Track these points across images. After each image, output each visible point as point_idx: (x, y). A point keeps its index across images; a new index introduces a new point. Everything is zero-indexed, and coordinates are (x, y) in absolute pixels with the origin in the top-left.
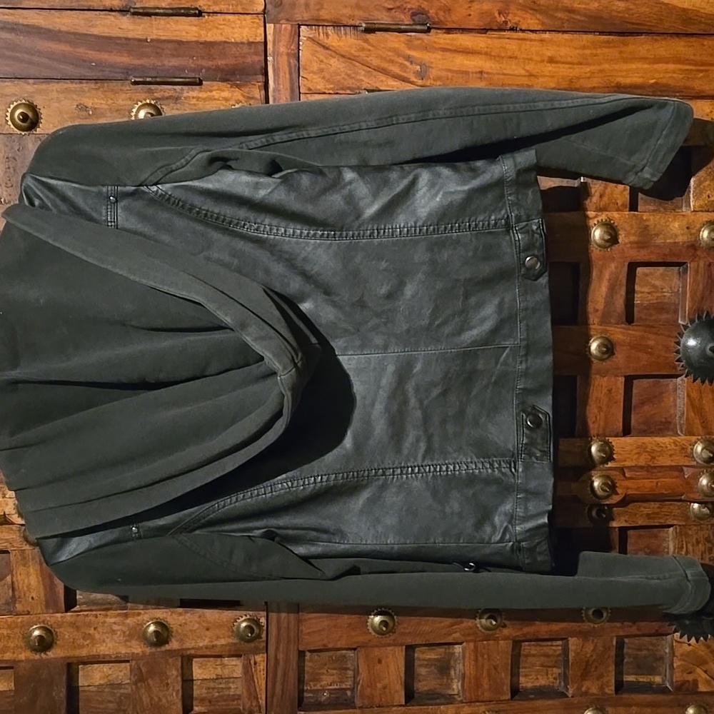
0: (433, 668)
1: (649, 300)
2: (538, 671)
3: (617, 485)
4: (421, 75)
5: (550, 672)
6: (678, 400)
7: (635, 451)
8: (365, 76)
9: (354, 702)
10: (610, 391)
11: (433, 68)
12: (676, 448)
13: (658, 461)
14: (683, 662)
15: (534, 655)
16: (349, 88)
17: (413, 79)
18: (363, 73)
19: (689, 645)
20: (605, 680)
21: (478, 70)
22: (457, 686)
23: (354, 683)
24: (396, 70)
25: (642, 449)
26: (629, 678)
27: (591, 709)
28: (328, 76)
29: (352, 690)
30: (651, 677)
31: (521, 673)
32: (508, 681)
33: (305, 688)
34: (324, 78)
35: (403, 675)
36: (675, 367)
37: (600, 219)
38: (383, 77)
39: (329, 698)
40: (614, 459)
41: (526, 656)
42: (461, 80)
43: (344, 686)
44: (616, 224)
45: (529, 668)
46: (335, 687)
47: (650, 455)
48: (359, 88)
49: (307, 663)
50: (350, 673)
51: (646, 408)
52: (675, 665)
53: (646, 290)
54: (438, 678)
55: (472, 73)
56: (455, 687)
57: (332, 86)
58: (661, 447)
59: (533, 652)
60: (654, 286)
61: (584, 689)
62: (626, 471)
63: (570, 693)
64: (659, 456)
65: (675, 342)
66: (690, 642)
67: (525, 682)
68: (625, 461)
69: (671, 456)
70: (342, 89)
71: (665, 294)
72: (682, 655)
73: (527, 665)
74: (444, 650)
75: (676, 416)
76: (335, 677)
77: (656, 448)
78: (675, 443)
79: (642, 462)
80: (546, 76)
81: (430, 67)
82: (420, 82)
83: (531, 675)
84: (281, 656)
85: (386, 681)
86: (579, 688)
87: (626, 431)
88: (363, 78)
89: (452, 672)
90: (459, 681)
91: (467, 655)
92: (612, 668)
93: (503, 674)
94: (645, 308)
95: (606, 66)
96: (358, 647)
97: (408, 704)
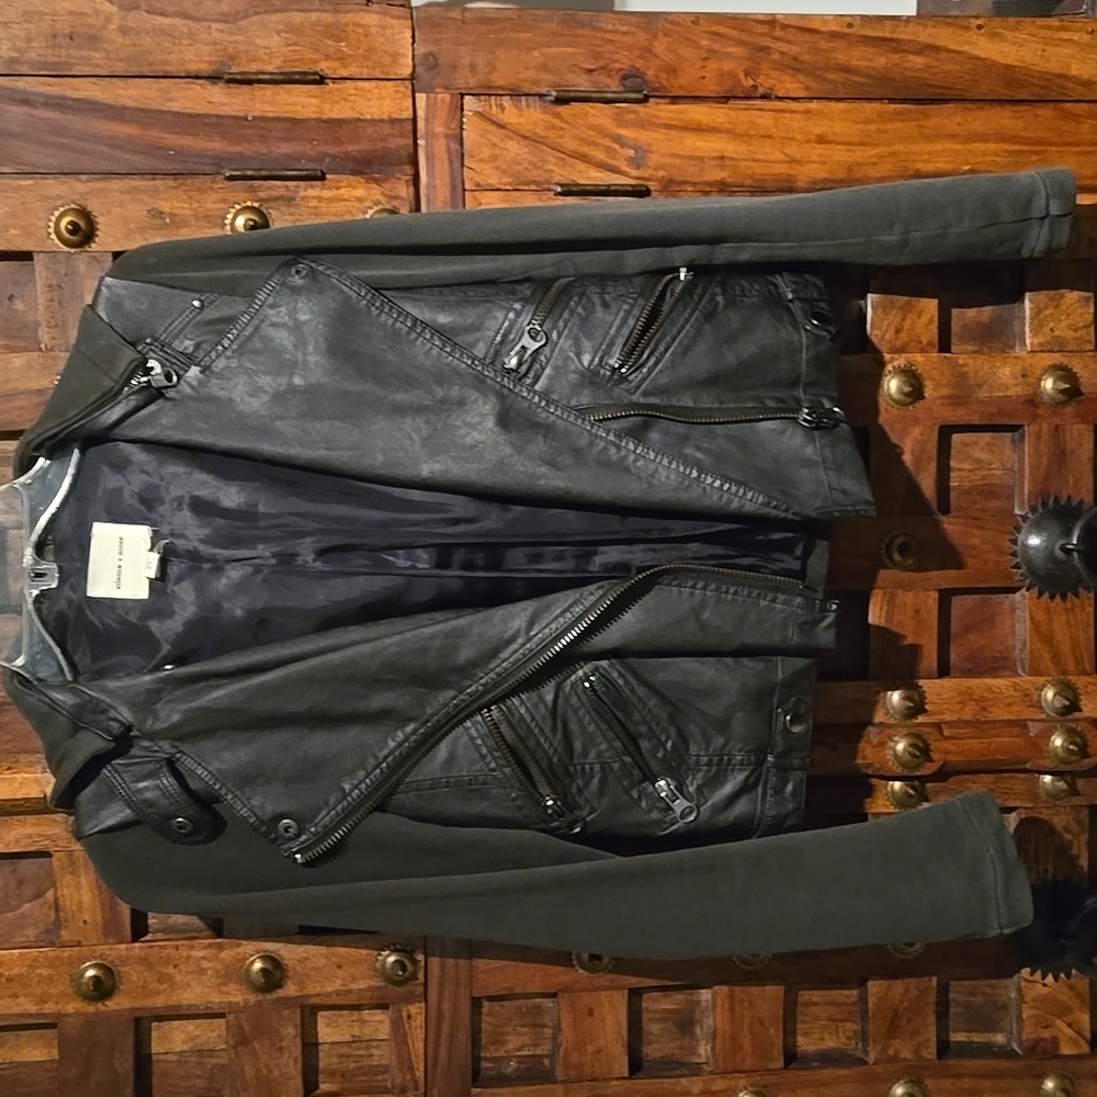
0: (669, 1023)
1: (970, 481)
2: (823, 1027)
3: (931, 747)
4: (636, 163)
5: (841, 1030)
6: (1018, 626)
7: (958, 699)
8: (556, 164)
9: (554, 1075)
10: (917, 611)
11: (652, 152)
12: (1014, 694)
13: (990, 713)
14: (1034, 1012)
15: (816, 1004)
16: (534, 182)
17: (624, 168)
18: (554, 160)
19: (1045, 985)
20: (921, 1038)
21: (717, 155)
22: (706, 1050)
23: (554, 1047)
24: (601, 156)
25: (968, 696)
26: (957, 1037)
27: (902, 1082)
28: (503, 166)
29: (552, 1056)
30: (991, 1035)
31: (798, 1031)
32: (779, 1041)
33: (483, 1055)
34: (498, 168)
35: (624, 1032)
36: (1010, 577)
37: (896, 363)
38: (582, 166)
39: (517, 1069)
40: (926, 711)
41: (807, 1004)
42: (693, 169)
43: (539, 1052)
44: (919, 371)
45: (810, 1022)
46: (526, 1053)
47: (978, 705)
48: (548, 182)
49: (483, 1017)
50: (548, 1032)
51: (971, 637)
52: (1024, 1016)
53: (966, 466)
54: (678, 1039)
55: (710, 158)
56: (702, 1051)
57: (509, 180)
58: (994, 692)
59: (815, 999)
60: (979, 461)
61: (891, 1052)
62: (943, 726)
63: (871, 1058)
64: (992, 707)
65: (1011, 541)
66: (1046, 981)
67: (804, 1044)
68: (943, 714)
69: (1009, 705)
70: (525, 184)
71: (994, 472)
72: (1035, 1000)
73: (807, 1018)
74: (684, 996)
75: (1014, 649)
76: (526, 1038)
77: (985, 694)
78: (1015, 686)
79: (967, 715)
80: (814, 162)
81: (647, 151)
82: (635, 173)
83: (814, 1033)
84: (446, 1006)
85: (602, 1042)
86: (884, 1051)
87: (944, 671)
88: (555, 168)
89: (698, 1030)
90: (708, 1043)
91: (719, 1002)
92: (932, 1019)
93: (772, 1031)
94: (968, 492)
95: (898, 147)
96: (560, 991)
97: (634, 1077)
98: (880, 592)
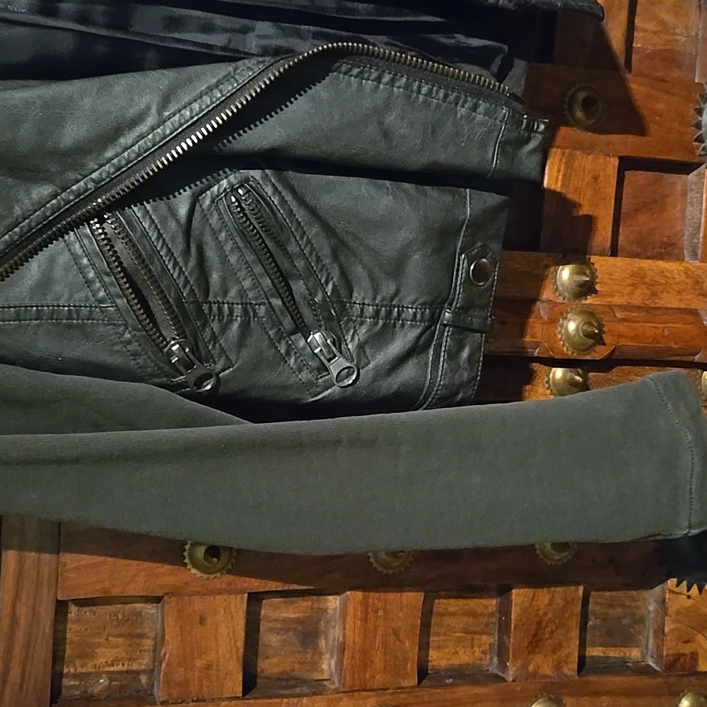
0: (290, 633)
1: (655, 44)
2: (459, 640)
3: (605, 329)
5: (476, 642)
6: (690, 208)
7: (629, 282)
9: (152, 694)
10: (596, 178)
12: (687, 281)
13: (660, 299)
14: (679, 625)
15: (453, 614)
19: (689, 597)
20: (565, 652)
22: (329, 665)
23: (154, 661)
25: (638, 278)
26: (594, 652)
27: (541, 700)
29: (151, 672)
30: (626, 650)
31: (431, 644)
32: (414, 655)
33: (66, 670)
35: (240, 644)
36: (692, 150)
39: (109, 687)
40: (596, 292)
41: (442, 615)
43: (135, 667)
45: (445, 634)
46: (120, 668)
47: (648, 288)
49: (69, 626)
50: (148, 643)
51: (641, 218)
52: (666, 630)
53: (651, 26)
54: (299, 652)
56: (325, 666)
58: (666, 277)
59: (452, 609)
60: (663, 24)
61: (531, 668)
62: (615, 309)
63: (510, 675)
64: (662, 292)
65: (696, 109)
66: (690, 593)
67: (437, 659)
68: (613, 296)
69: (679, 292)
71: (679, 38)
72: (678, 613)
73: (442, 630)
74: (310, 603)
75: (683, 235)
76: (120, 650)
77: (658, 279)
78: (686, 271)
79: (637, 300)
83: (447, 647)
84: (22, 611)
85: (213, 655)
86: (525, 666)
87: (614, 252)
89: (322, 643)
90: (332, 657)
91: (351, 610)
92: (575, 633)
93: (407, 644)
94: (649, 57)
96: (167, 594)
97: (247, 696)
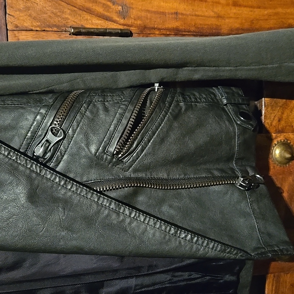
4: (123, 15)
8: (70, 14)
11: (133, 8)
16: (55, 26)
17: (116, 18)
18: (69, 11)
21: (173, 11)
24: (100, 9)
28: (34, 14)
34: (30, 16)
37: (279, 139)
38: (88, 16)
42: (159, 20)
44: (292, 144)
48: (65, 26)
55: (169, 14)
57: (39, 24)
70: (49, 27)
80: (231, 17)
81: (130, 7)
82: (122, 21)
88: (69, 17)
95: (280, 10)
98: (272, 275)
